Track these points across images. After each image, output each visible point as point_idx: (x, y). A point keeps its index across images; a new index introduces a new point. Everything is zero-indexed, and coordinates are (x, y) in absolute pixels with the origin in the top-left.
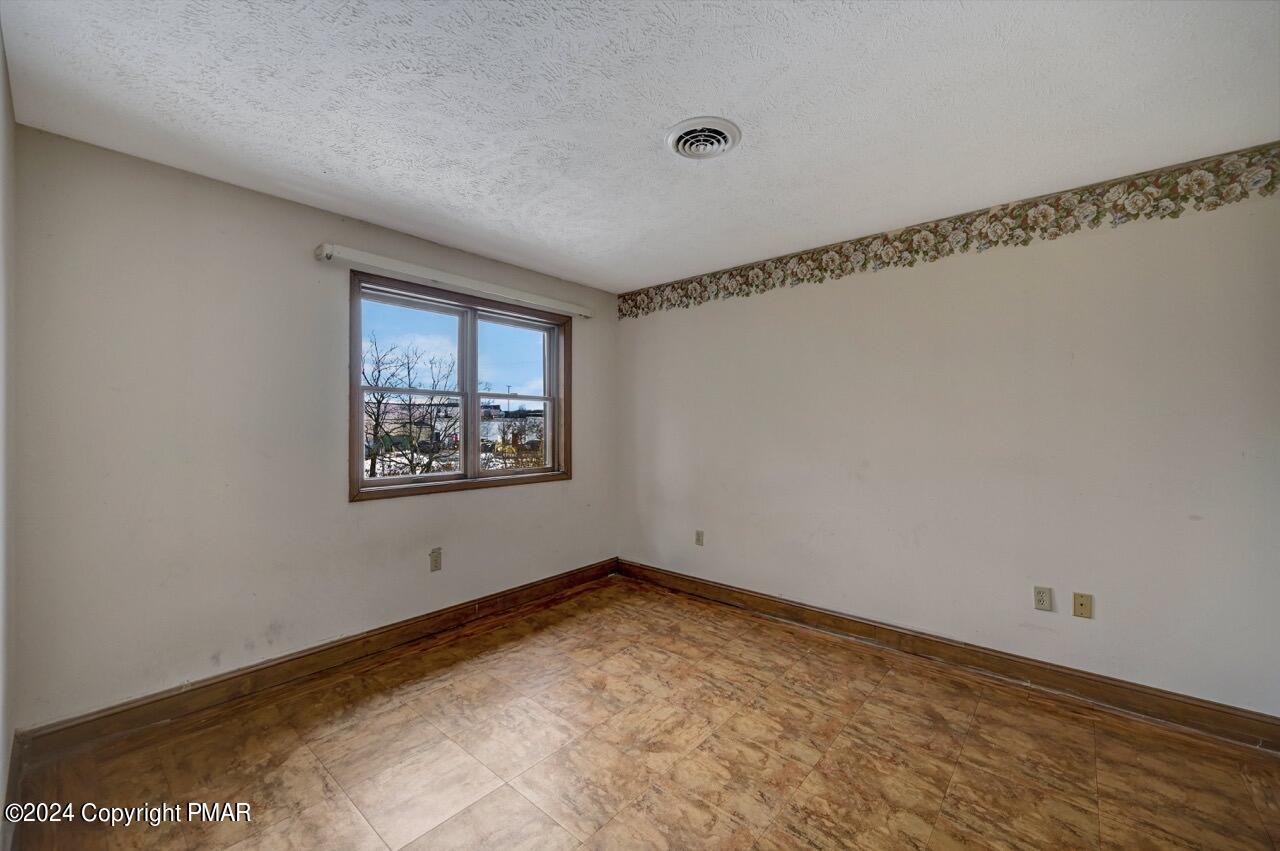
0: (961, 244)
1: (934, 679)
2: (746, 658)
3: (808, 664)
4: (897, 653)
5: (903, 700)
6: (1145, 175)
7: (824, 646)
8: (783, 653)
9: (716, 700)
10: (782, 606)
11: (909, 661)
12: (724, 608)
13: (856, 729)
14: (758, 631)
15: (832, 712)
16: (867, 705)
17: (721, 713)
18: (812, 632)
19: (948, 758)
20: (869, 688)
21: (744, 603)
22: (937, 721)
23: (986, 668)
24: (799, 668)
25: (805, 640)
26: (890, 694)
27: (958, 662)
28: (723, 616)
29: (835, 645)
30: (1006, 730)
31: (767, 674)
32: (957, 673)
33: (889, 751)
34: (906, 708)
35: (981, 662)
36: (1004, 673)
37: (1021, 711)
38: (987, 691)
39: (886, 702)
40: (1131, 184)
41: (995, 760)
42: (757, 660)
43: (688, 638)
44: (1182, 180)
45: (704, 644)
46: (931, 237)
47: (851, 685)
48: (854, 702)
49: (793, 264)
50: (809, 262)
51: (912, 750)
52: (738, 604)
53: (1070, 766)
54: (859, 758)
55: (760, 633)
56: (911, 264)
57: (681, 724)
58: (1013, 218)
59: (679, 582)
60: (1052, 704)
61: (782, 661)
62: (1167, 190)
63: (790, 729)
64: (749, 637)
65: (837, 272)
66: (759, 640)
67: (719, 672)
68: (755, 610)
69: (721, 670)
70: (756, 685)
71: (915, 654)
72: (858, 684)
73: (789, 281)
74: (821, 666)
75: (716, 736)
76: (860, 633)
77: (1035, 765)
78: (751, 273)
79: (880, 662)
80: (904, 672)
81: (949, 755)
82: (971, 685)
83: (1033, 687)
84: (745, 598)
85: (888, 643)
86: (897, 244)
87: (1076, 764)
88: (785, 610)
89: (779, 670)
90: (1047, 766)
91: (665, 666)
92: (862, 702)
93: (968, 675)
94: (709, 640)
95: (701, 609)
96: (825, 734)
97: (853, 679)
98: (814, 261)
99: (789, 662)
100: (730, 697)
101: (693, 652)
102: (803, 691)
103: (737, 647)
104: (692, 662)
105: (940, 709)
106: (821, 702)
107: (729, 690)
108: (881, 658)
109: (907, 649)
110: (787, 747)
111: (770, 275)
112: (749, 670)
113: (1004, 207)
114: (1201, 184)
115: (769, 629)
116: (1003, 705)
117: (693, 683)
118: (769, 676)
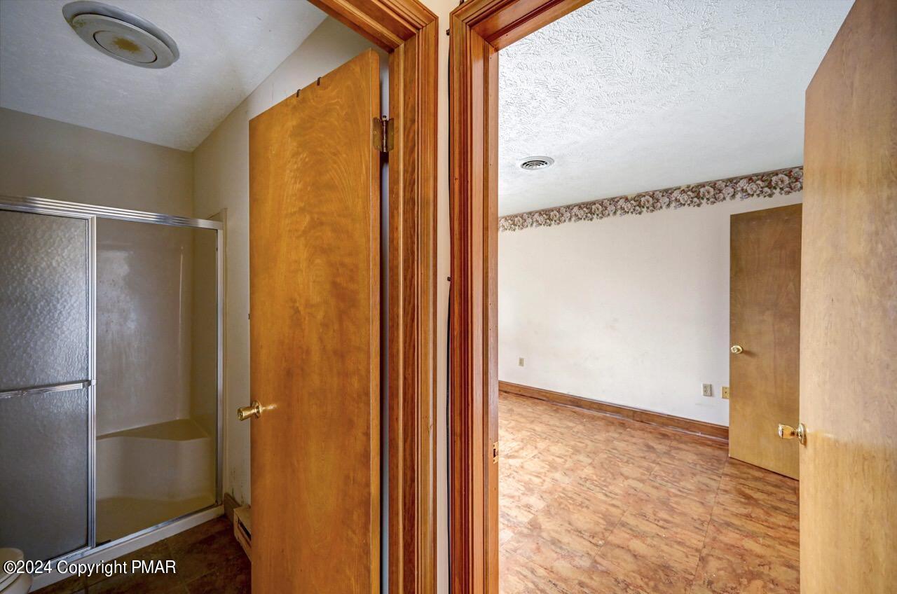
0: (666, 204)
1: (651, 432)
2: (552, 422)
3: (585, 425)
4: (632, 421)
5: (634, 440)
6: (757, 175)
7: (593, 418)
8: (571, 421)
9: (538, 440)
10: (569, 399)
11: (638, 424)
12: (536, 401)
13: (609, 451)
14: (556, 411)
15: (598, 445)
16: (614, 442)
17: (542, 445)
18: (586, 411)
19: (654, 462)
20: (616, 435)
21: (547, 397)
22: (650, 448)
23: (678, 427)
24: (581, 427)
25: (583, 416)
26: (627, 438)
27: (664, 425)
28: (537, 404)
29: (599, 418)
30: (684, 452)
31: (563, 429)
32: (663, 430)
33: (625, 459)
34: (635, 444)
35: (676, 424)
36: (687, 429)
37: (693, 445)
38: (677, 437)
39: (625, 441)
40: (750, 179)
41: (676, 463)
42: (557, 424)
43: (519, 414)
44: (774, 179)
45: (528, 417)
46: (651, 199)
47: (607, 434)
48: (608, 441)
49: (575, 209)
50: (585, 209)
51: (637, 459)
52: (544, 398)
53: (712, 465)
54: (610, 462)
55: (558, 412)
56: (640, 213)
57: (522, 449)
58: (693, 192)
59: (509, 387)
60: (710, 443)
61: (571, 424)
62: (766, 184)
63: (577, 451)
64: (552, 414)
65: (600, 215)
66: (558, 415)
67: (537, 428)
68: (554, 401)
69: (539, 428)
70: (558, 434)
71: (642, 422)
72: (610, 434)
73: (573, 219)
74: (591, 426)
75: (540, 453)
76: (613, 412)
77: (695, 464)
78: (552, 213)
79: (623, 425)
80: (634, 429)
81: (655, 461)
82: (670, 435)
83: (703, 435)
84: (548, 395)
85: (628, 417)
86: (632, 202)
87: (715, 464)
88: (570, 401)
89: (568, 427)
90: (701, 465)
91: (508, 426)
92: (613, 441)
93: (669, 430)
94: (531, 415)
95: (524, 401)
96: (594, 453)
97: (608, 432)
98: (587, 209)
99: (575, 425)
100: (545, 439)
101: (523, 420)
102: (582, 436)
103: (545, 418)
104: (522, 424)
105: (651, 444)
106: (592, 441)
107: (544, 436)
108: (623, 424)
109: (638, 419)
110: (576, 457)
111: (562, 215)
112: (555, 428)
113: (688, 187)
114: (782, 181)
115: (562, 410)
116: (685, 443)
117: (525, 433)
118: (563, 430)
